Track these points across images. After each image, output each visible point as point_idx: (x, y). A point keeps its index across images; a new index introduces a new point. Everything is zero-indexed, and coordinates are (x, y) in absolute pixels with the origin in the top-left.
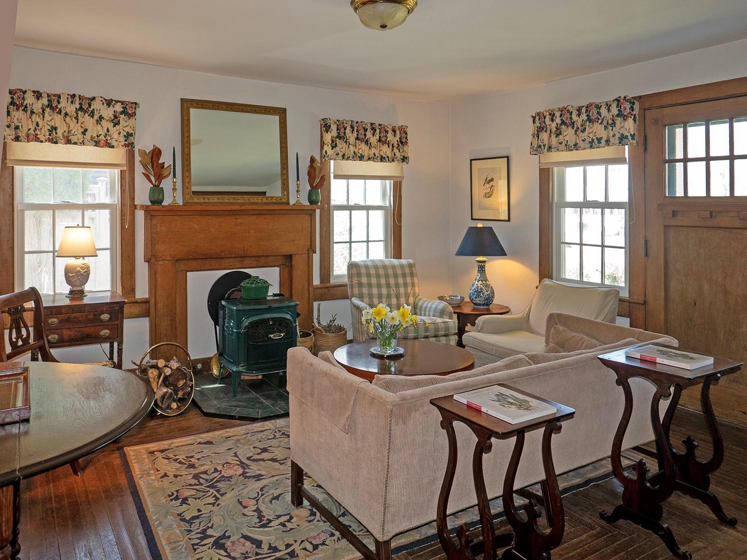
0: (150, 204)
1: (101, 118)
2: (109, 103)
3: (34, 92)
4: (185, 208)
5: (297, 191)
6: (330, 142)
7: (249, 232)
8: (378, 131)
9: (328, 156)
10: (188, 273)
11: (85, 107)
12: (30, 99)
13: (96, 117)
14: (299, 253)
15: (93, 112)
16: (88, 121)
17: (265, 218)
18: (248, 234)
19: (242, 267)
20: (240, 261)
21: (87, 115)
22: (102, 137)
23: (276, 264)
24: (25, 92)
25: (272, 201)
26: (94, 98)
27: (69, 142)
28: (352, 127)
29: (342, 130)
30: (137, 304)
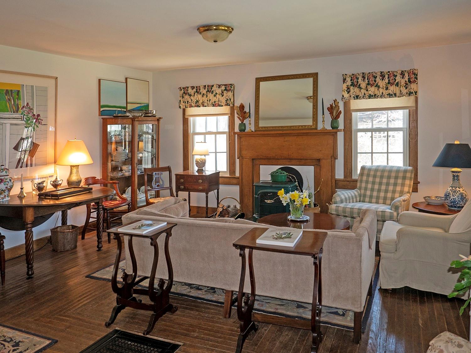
0: (239, 131)
1: (216, 94)
2: (219, 86)
3: (191, 87)
4: (256, 133)
5: (323, 121)
6: (346, 89)
7: (292, 145)
8: (387, 76)
9: (345, 98)
10: (260, 166)
11: (209, 90)
12: (190, 90)
13: (214, 93)
14: (325, 158)
15: (213, 92)
16: (211, 96)
17: (302, 138)
18: (291, 147)
19: (290, 164)
20: (289, 161)
21: (210, 93)
22: (217, 102)
23: (312, 164)
24: (188, 88)
25: (305, 128)
26: (213, 86)
27: (203, 106)
28: (364, 77)
29: (356, 80)
30: (235, 179)
